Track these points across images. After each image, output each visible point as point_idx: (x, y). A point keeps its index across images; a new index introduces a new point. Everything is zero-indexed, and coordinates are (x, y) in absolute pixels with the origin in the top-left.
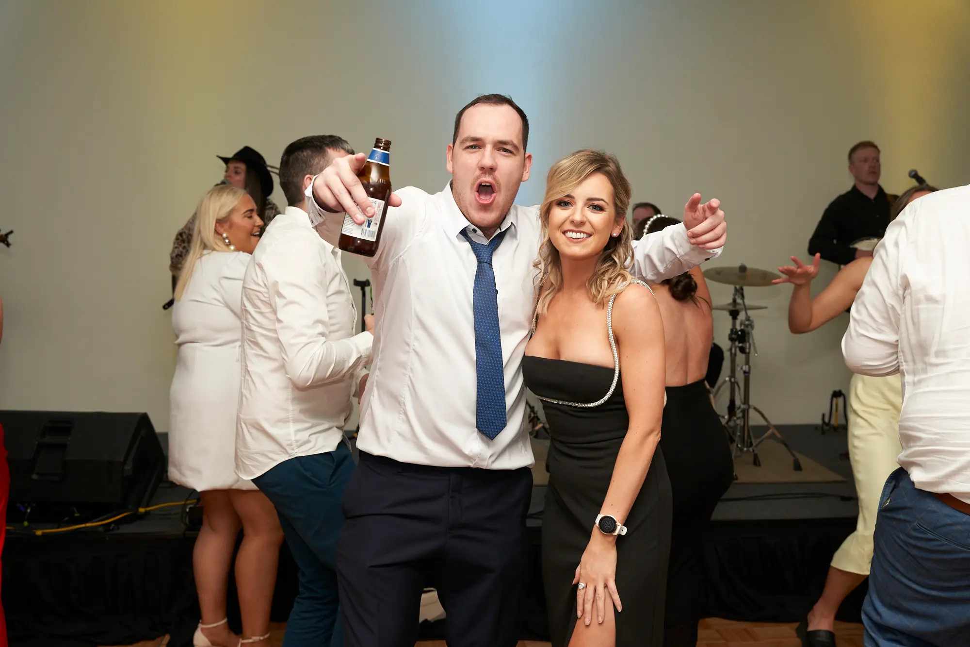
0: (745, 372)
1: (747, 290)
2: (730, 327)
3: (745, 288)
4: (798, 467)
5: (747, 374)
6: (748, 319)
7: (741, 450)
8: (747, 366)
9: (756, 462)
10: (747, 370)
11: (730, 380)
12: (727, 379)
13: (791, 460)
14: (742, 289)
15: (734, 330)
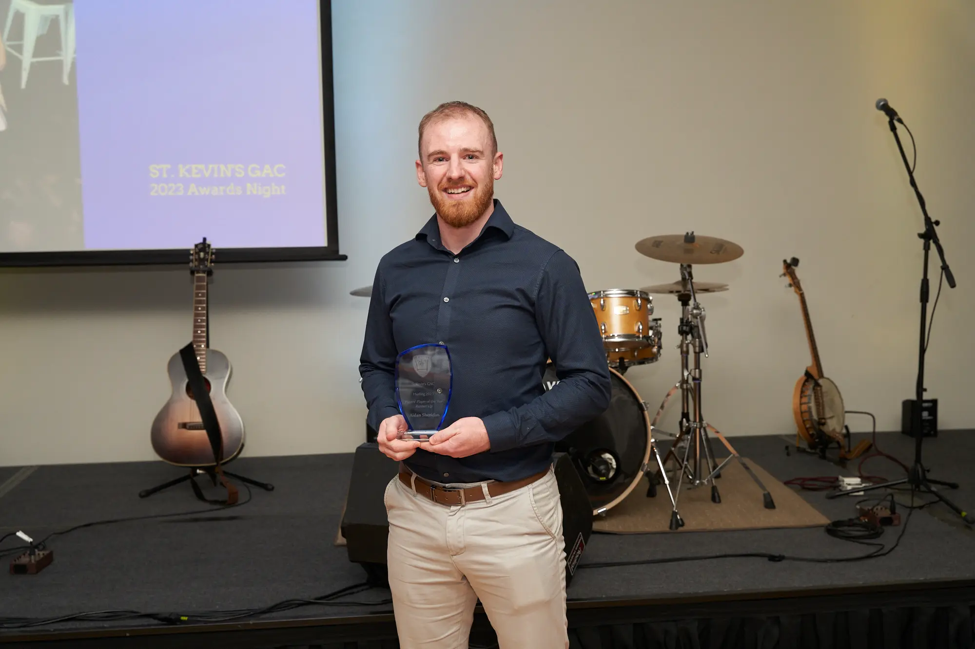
0: (694, 379)
1: (696, 269)
2: (681, 316)
3: (694, 266)
4: (769, 504)
5: (697, 382)
6: (697, 307)
7: (692, 482)
8: (697, 370)
9: (715, 498)
10: (697, 376)
11: (681, 386)
12: (678, 385)
13: (760, 494)
14: (690, 266)
15: (685, 320)
